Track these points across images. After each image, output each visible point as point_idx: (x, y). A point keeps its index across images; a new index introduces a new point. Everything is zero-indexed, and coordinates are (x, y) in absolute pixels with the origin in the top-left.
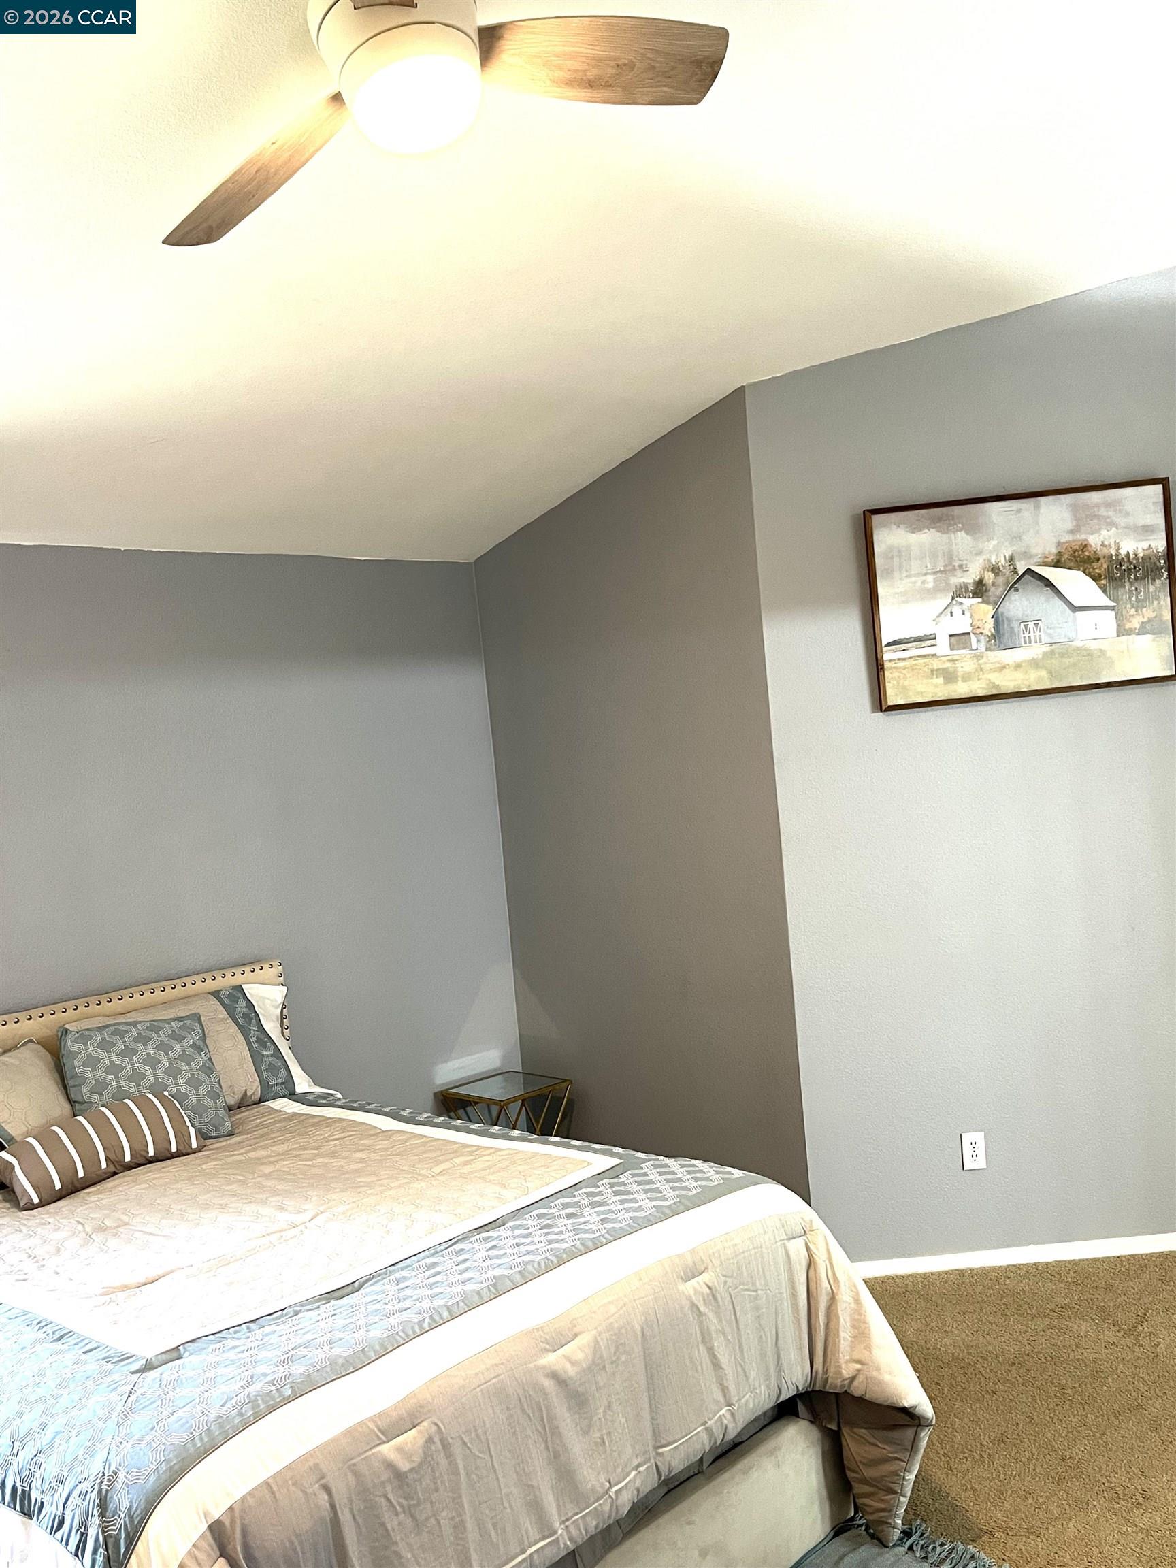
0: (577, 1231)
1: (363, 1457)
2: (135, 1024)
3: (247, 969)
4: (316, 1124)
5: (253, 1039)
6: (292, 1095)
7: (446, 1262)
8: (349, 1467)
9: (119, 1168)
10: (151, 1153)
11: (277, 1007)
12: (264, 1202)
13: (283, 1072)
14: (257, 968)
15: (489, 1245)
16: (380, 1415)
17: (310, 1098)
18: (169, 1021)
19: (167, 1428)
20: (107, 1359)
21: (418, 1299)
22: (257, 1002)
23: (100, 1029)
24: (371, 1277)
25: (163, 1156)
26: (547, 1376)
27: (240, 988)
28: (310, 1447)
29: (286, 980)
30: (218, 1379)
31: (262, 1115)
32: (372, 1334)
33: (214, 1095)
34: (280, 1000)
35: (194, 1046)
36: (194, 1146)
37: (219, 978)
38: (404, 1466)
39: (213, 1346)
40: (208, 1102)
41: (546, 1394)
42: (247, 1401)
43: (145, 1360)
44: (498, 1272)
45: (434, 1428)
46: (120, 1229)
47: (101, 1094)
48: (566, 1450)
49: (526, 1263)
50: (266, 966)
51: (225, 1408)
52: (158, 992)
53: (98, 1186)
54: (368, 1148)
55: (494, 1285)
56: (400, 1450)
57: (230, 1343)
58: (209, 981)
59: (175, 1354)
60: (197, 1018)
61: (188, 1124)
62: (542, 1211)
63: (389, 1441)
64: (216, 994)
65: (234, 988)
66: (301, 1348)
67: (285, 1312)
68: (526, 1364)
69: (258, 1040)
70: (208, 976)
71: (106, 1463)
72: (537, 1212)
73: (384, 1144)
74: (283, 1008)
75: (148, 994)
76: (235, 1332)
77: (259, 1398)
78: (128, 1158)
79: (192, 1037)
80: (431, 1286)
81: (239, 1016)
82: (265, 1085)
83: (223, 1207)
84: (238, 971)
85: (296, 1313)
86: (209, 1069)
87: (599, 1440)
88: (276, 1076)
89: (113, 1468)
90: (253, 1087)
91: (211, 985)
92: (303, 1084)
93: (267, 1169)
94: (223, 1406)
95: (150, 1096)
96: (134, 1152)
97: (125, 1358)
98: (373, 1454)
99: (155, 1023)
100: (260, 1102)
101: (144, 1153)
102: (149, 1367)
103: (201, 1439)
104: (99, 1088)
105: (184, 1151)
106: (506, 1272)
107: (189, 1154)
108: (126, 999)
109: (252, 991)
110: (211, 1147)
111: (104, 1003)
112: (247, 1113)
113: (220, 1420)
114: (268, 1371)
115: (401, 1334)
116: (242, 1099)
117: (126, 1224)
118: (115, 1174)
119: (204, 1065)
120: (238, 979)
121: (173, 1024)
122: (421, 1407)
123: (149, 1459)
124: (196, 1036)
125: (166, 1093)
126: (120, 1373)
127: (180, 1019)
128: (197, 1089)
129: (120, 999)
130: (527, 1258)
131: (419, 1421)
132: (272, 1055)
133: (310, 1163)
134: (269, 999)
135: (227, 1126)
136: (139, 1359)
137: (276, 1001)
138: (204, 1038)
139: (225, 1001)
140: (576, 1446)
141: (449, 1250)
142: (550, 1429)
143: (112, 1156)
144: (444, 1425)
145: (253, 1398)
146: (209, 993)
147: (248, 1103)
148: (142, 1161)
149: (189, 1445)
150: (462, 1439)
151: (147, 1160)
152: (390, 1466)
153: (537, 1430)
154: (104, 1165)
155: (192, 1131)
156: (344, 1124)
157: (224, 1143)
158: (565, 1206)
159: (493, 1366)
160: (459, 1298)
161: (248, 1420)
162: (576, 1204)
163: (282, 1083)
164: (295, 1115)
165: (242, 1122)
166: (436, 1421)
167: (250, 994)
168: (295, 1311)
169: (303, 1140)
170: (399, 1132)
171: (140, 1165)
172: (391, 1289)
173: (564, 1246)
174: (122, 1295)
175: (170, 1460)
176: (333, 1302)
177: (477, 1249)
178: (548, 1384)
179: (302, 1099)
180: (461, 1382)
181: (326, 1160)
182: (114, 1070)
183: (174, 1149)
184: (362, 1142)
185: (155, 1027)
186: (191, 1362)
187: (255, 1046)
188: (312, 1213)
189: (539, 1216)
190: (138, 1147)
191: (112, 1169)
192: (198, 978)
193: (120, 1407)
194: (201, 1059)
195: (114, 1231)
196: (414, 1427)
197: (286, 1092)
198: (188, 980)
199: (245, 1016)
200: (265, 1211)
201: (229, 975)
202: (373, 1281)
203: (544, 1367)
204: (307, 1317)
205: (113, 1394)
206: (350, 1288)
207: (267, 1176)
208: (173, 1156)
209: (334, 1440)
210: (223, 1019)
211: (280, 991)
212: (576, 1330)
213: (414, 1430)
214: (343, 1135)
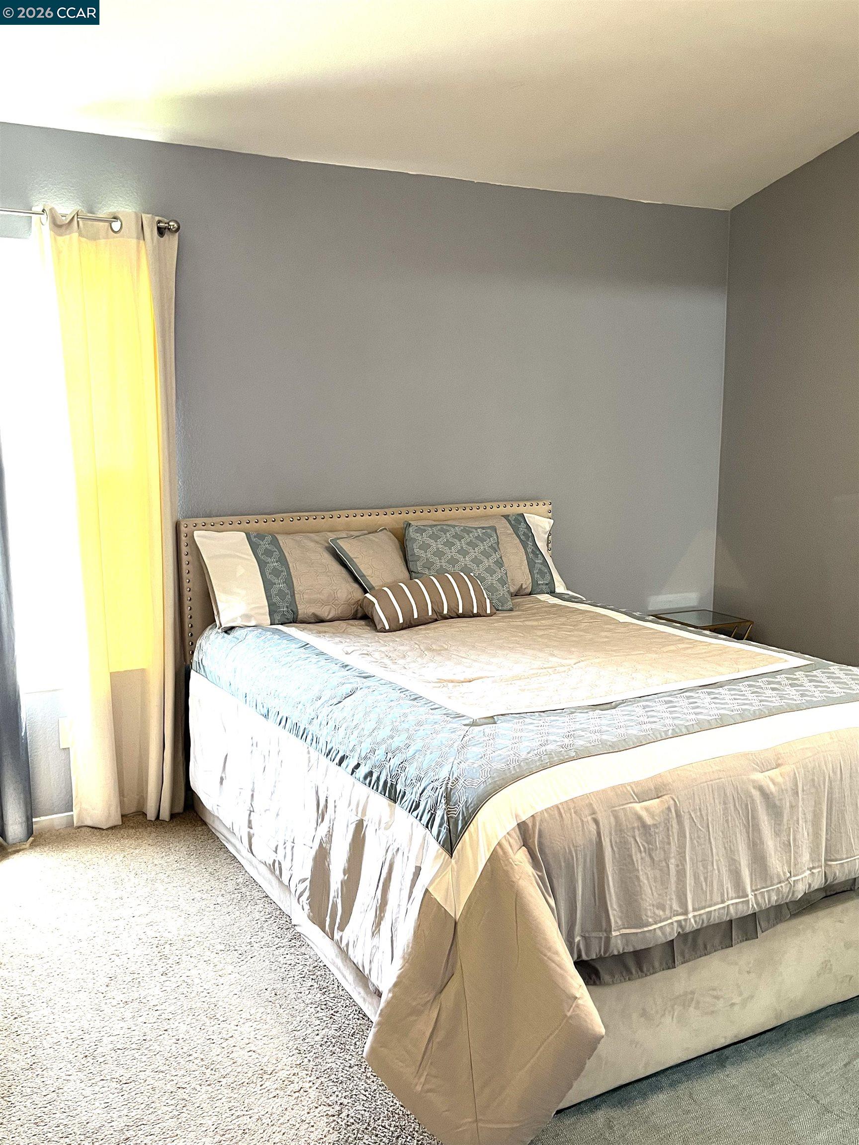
0: (781, 698)
1: (622, 807)
2: (454, 526)
3: (528, 504)
4: (572, 612)
5: (529, 550)
6: (552, 593)
7: (681, 702)
8: (612, 812)
9: (439, 617)
10: (461, 611)
11: (546, 533)
12: (540, 650)
13: (548, 576)
14: (535, 504)
15: (713, 696)
16: (637, 783)
17: (566, 597)
18: (476, 529)
19: (491, 759)
20: (447, 715)
21: (662, 718)
22: (533, 526)
23: (431, 526)
24: (623, 702)
25: (468, 615)
26: (754, 787)
27: (522, 515)
28: (587, 791)
29: (553, 514)
30: (523, 738)
31: (533, 602)
32: (630, 732)
33: (503, 582)
34: (548, 529)
35: (491, 547)
36: (488, 611)
37: (508, 507)
38: (649, 821)
39: (516, 721)
40: (498, 586)
41: (753, 800)
42: (545, 753)
43: (472, 720)
44: (722, 712)
45: (672, 802)
46: (442, 652)
47: (429, 569)
48: (762, 843)
49: (744, 710)
50: (541, 503)
51: (529, 755)
52: (468, 510)
53: (426, 626)
54: (610, 630)
55: (721, 719)
56: (647, 809)
57: (528, 720)
58: (501, 507)
59: (491, 720)
60: (494, 529)
61: (486, 596)
62: (751, 683)
63: (640, 802)
64: (506, 517)
65: (518, 515)
66: (580, 731)
67: (564, 711)
68: (741, 775)
69: (533, 552)
70: (502, 504)
71: (451, 772)
72: (748, 683)
73: (623, 630)
74: (549, 536)
75: (461, 510)
76: (531, 716)
77: (553, 753)
78: (445, 612)
79: (490, 541)
80: (671, 712)
81: (521, 533)
82: (534, 582)
83: (511, 649)
84: (522, 504)
85: (572, 713)
86: (500, 563)
87: (786, 842)
88: (543, 577)
89: (455, 776)
90: (527, 584)
91: (503, 510)
92: (560, 588)
93: (541, 633)
94: (528, 753)
95: (462, 574)
96: (450, 608)
97: (459, 716)
98: (629, 807)
99: (467, 528)
100: (530, 594)
101: (457, 611)
102: (474, 724)
103: (515, 769)
104: (429, 565)
105: (482, 614)
106: (729, 713)
107: (484, 616)
108: (447, 511)
109: (530, 519)
110: (500, 615)
111: (433, 511)
112: (522, 600)
113: (527, 761)
114: (558, 740)
115: (652, 735)
116: (519, 590)
117: (446, 649)
118: (436, 620)
119: (497, 560)
120: (521, 510)
121: (479, 530)
122: (665, 785)
123: (480, 774)
124: (492, 541)
125: (472, 574)
126: (456, 724)
127: (483, 528)
128: (491, 576)
129: (443, 511)
130: (744, 707)
131: (662, 794)
132: (541, 564)
133: (569, 633)
134: (541, 526)
135: (509, 605)
136: (469, 718)
137: (545, 529)
138: (498, 543)
139: (513, 522)
140: (770, 843)
141: (682, 695)
142: (753, 826)
143: (436, 608)
144: (679, 802)
145: (549, 753)
146: (502, 516)
147: (522, 594)
148: (454, 615)
149: (507, 772)
150: (690, 815)
151: (457, 615)
152: (640, 818)
153: (743, 823)
154: (430, 613)
155: (488, 601)
156: (592, 614)
157: (508, 614)
158: (769, 683)
159: (717, 770)
160: (694, 722)
161: (546, 765)
162: (779, 683)
163: (547, 584)
164: (554, 605)
165: (518, 605)
166: (674, 797)
167: (529, 520)
168: (573, 711)
169: (563, 620)
170: (632, 624)
171: (452, 618)
172: (639, 711)
173: (774, 705)
174: (450, 685)
175: (494, 778)
176: (598, 711)
177: (704, 698)
178: (756, 794)
179: (560, 596)
180: (694, 776)
181: (581, 633)
182: (439, 554)
183: (475, 611)
184: (606, 626)
185: (467, 530)
186: (502, 727)
187: (531, 555)
188: (575, 661)
189: (750, 686)
190: (453, 605)
191: (435, 617)
192: (495, 505)
193: (459, 742)
194: (495, 557)
195: (438, 652)
196: (658, 798)
197: (549, 591)
198: (488, 505)
199: (524, 534)
200: (541, 654)
201: (515, 505)
202: (625, 704)
203: (753, 781)
204: (579, 716)
205: (453, 734)
206: (609, 706)
207: (541, 636)
208: (474, 616)
209: (604, 791)
210: (511, 534)
211: (549, 523)
212: (780, 762)
213: (657, 800)
214: (592, 621)
